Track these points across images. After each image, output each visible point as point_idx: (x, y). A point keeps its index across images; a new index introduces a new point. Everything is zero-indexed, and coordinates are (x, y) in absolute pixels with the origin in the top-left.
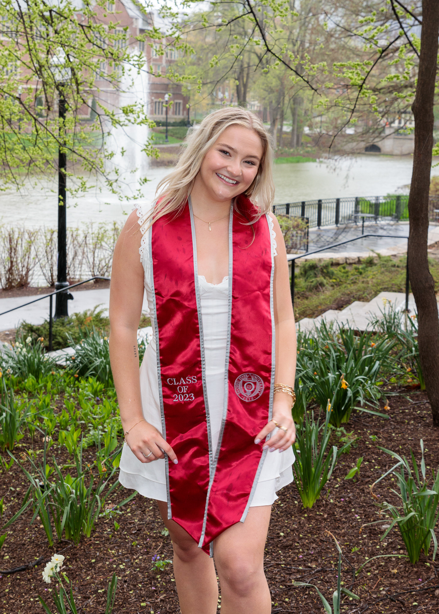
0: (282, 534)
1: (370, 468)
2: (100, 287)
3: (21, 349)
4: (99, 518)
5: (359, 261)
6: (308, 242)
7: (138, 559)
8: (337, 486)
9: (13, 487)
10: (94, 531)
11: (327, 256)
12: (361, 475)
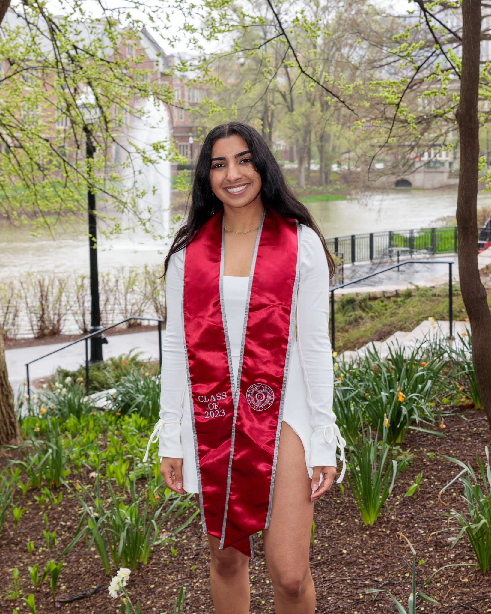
0: (345, 551)
1: (430, 485)
2: (134, 332)
3: (61, 389)
4: (155, 546)
5: (397, 294)
6: (343, 279)
7: (198, 583)
8: (397, 503)
9: (63, 521)
10: (150, 558)
11: (364, 290)
12: (421, 492)
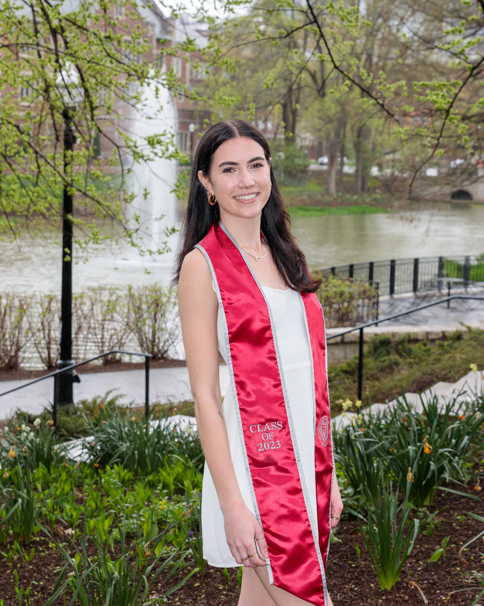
2: (112, 370)
3: (28, 433)
5: (444, 337)
6: (377, 313)
8: (420, 569)
9: (36, 581)
11: (402, 329)
12: (446, 557)
